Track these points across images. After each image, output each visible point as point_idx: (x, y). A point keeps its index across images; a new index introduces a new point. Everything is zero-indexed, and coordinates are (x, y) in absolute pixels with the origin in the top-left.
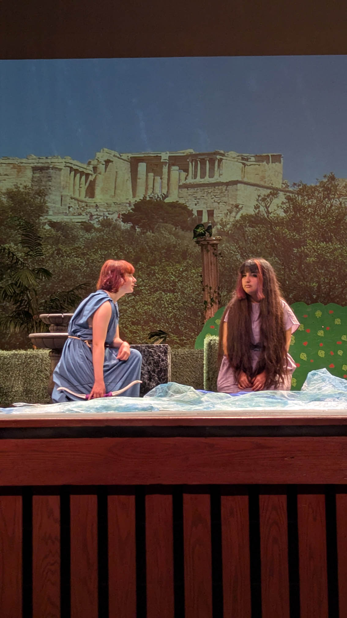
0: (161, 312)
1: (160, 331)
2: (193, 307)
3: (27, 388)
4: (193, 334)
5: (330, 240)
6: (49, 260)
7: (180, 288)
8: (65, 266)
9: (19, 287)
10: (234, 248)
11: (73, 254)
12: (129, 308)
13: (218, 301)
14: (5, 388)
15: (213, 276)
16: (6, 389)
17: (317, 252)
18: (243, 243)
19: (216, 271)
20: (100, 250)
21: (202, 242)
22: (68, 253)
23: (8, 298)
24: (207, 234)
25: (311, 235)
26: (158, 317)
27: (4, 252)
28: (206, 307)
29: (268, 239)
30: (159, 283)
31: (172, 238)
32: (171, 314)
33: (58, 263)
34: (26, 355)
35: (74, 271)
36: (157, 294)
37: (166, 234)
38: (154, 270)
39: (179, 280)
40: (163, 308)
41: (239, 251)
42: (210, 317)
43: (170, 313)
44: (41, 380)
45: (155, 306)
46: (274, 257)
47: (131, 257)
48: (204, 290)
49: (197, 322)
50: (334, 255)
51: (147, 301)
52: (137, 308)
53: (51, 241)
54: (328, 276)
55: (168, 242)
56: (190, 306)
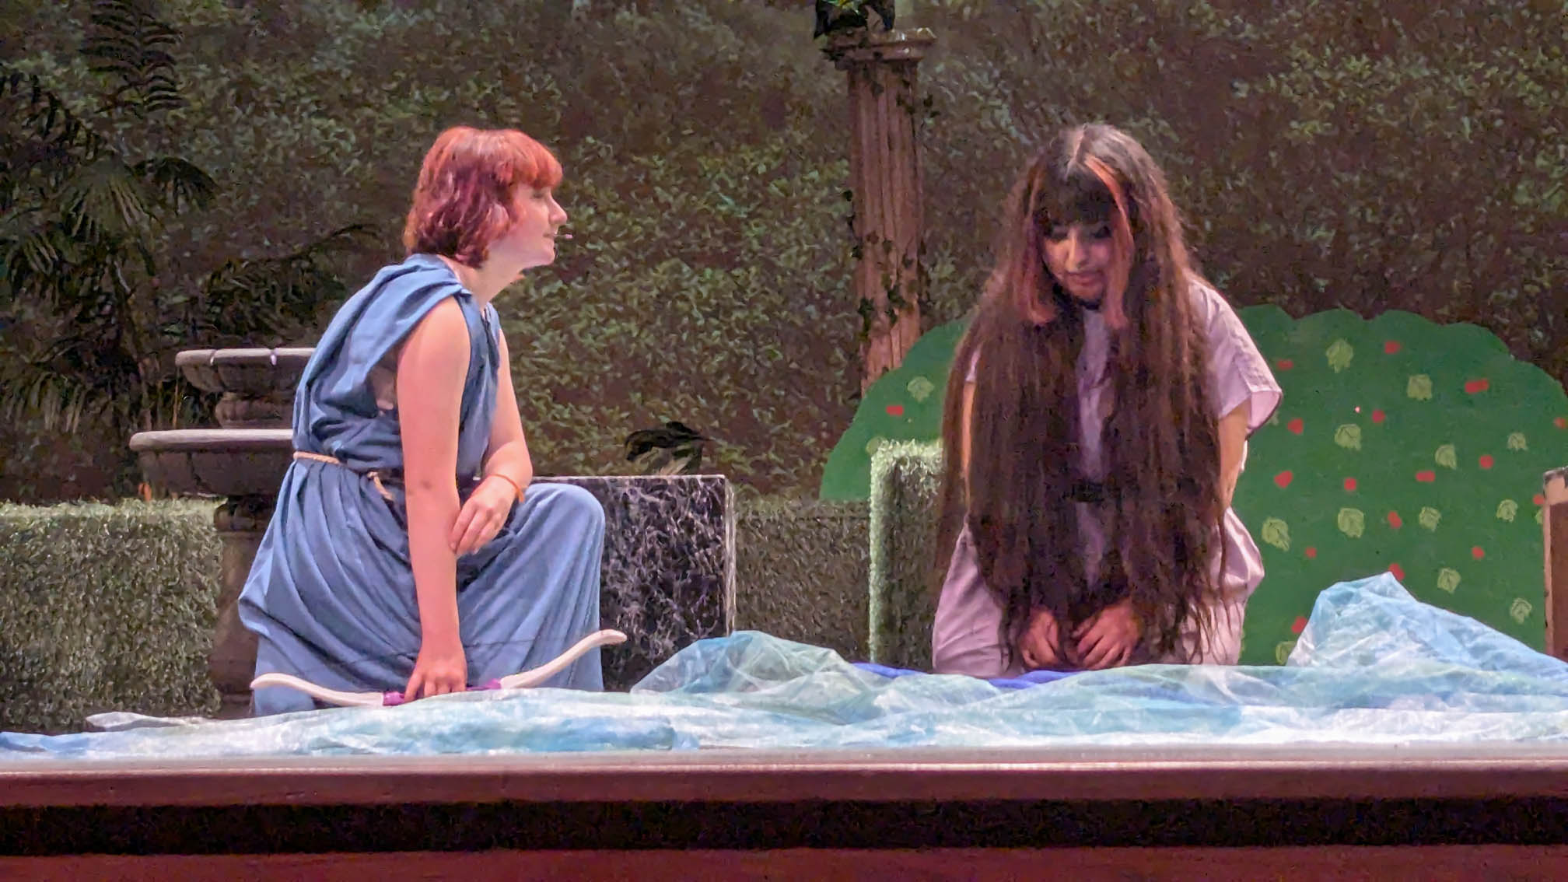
0: (675, 350)
1: (675, 425)
2: (810, 324)
3: (119, 659)
4: (812, 440)
5: (1390, 49)
6: (204, 125)
7: (756, 245)
8: (273, 152)
9: (80, 238)
10: (983, 80)
11: (305, 101)
12: (543, 333)
13: (920, 302)
14: (28, 661)
15: (899, 195)
16: (33, 664)
17: (1333, 97)
18: (1021, 58)
19: (910, 173)
20: (420, 88)
21: (850, 54)
22: (283, 97)
23: (32, 288)
24: (873, 17)
25: (1309, 27)
26: (664, 367)
27: (14, 91)
28: (867, 327)
29: (1127, 40)
30: (668, 227)
31: (725, 37)
32: (719, 358)
33: (243, 139)
34: (117, 522)
35: (308, 175)
36: (660, 275)
37: (696, 19)
38: (647, 170)
39: (751, 215)
40: (683, 329)
41: (1007, 91)
42: (885, 369)
43: (715, 350)
44: (179, 628)
45: (649, 323)
46: (1153, 118)
47: (552, 115)
48: (858, 255)
49: (828, 389)
50: (1405, 108)
51: (619, 303)
52: (576, 328)
53: (210, 48)
54: (1380, 200)
55: (708, 53)
56: (799, 322)
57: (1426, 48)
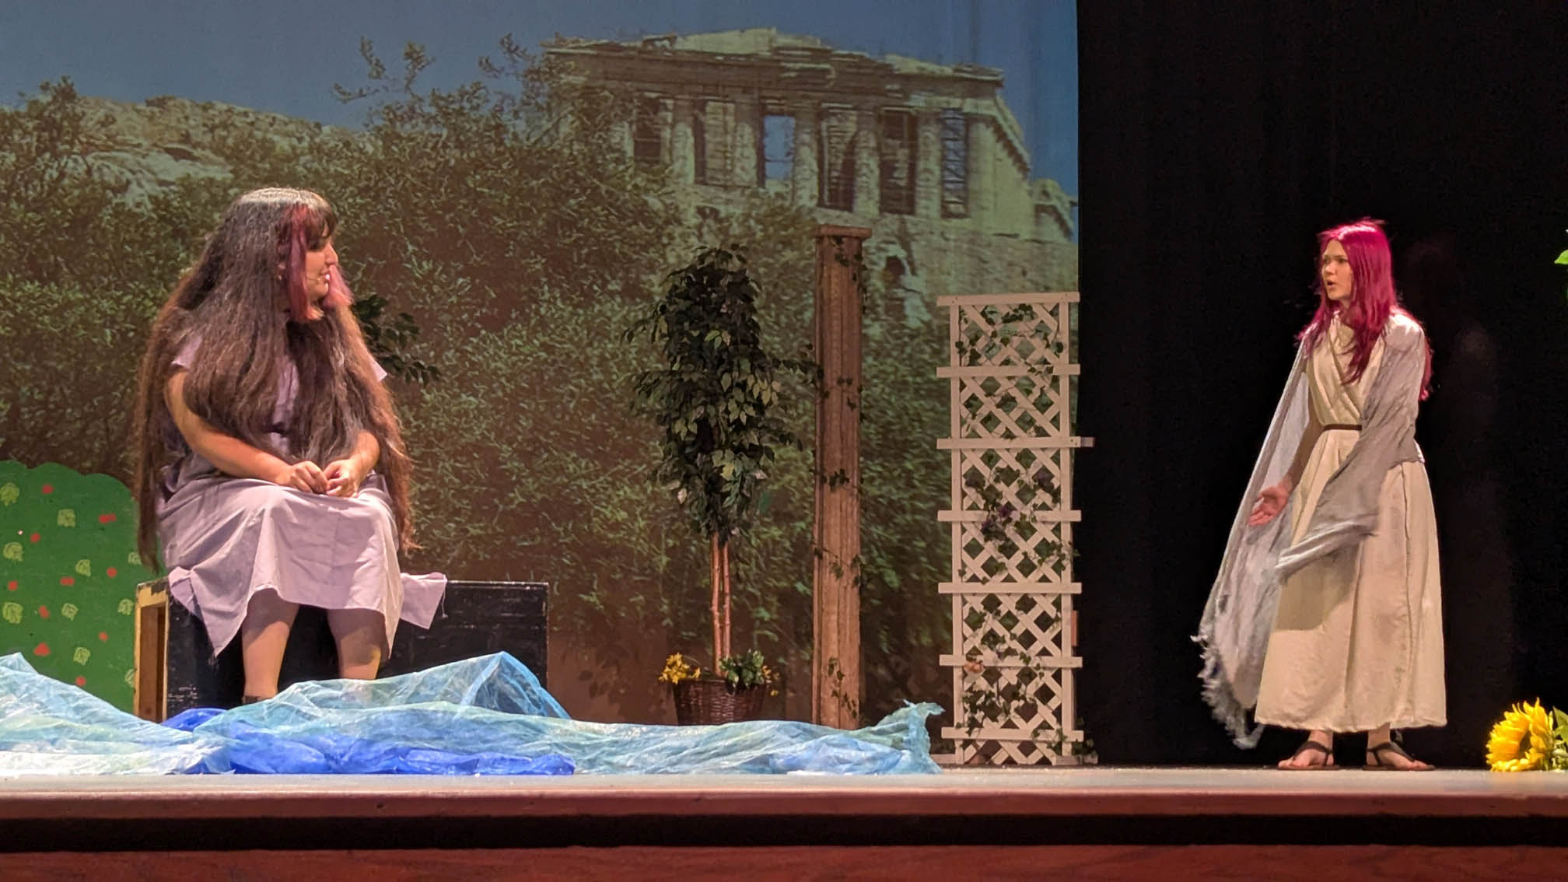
5: (54, 276)
50: (64, 320)
54: (44, 383)
57: (82, 279)
